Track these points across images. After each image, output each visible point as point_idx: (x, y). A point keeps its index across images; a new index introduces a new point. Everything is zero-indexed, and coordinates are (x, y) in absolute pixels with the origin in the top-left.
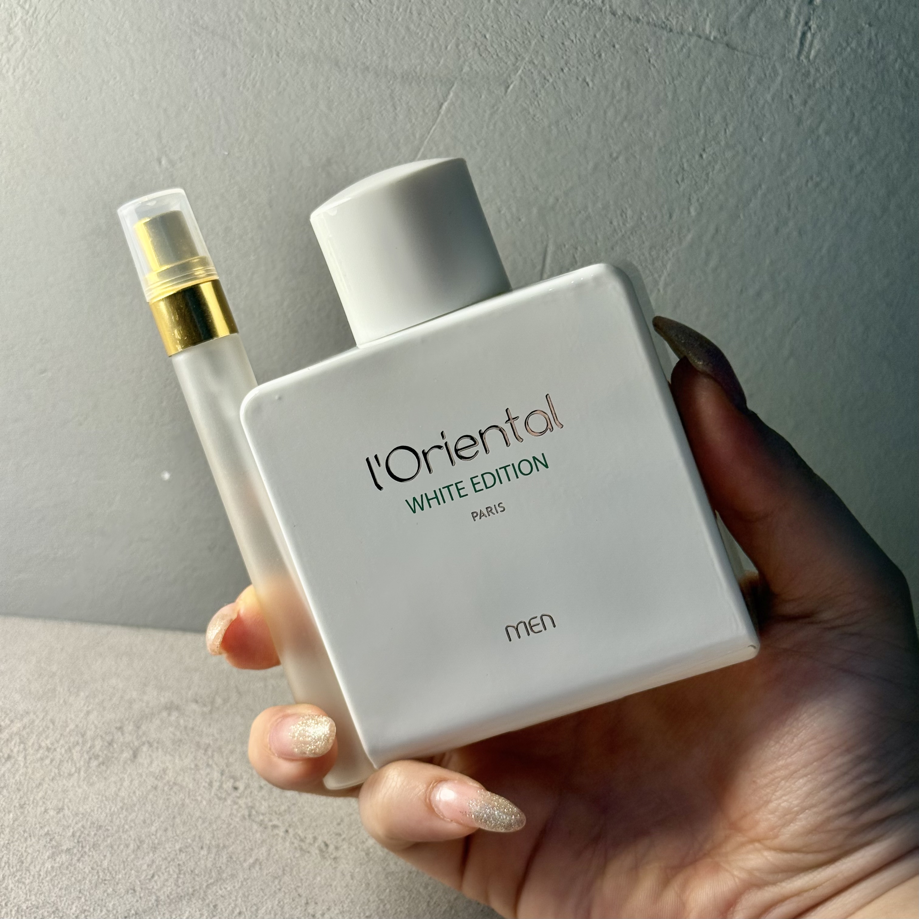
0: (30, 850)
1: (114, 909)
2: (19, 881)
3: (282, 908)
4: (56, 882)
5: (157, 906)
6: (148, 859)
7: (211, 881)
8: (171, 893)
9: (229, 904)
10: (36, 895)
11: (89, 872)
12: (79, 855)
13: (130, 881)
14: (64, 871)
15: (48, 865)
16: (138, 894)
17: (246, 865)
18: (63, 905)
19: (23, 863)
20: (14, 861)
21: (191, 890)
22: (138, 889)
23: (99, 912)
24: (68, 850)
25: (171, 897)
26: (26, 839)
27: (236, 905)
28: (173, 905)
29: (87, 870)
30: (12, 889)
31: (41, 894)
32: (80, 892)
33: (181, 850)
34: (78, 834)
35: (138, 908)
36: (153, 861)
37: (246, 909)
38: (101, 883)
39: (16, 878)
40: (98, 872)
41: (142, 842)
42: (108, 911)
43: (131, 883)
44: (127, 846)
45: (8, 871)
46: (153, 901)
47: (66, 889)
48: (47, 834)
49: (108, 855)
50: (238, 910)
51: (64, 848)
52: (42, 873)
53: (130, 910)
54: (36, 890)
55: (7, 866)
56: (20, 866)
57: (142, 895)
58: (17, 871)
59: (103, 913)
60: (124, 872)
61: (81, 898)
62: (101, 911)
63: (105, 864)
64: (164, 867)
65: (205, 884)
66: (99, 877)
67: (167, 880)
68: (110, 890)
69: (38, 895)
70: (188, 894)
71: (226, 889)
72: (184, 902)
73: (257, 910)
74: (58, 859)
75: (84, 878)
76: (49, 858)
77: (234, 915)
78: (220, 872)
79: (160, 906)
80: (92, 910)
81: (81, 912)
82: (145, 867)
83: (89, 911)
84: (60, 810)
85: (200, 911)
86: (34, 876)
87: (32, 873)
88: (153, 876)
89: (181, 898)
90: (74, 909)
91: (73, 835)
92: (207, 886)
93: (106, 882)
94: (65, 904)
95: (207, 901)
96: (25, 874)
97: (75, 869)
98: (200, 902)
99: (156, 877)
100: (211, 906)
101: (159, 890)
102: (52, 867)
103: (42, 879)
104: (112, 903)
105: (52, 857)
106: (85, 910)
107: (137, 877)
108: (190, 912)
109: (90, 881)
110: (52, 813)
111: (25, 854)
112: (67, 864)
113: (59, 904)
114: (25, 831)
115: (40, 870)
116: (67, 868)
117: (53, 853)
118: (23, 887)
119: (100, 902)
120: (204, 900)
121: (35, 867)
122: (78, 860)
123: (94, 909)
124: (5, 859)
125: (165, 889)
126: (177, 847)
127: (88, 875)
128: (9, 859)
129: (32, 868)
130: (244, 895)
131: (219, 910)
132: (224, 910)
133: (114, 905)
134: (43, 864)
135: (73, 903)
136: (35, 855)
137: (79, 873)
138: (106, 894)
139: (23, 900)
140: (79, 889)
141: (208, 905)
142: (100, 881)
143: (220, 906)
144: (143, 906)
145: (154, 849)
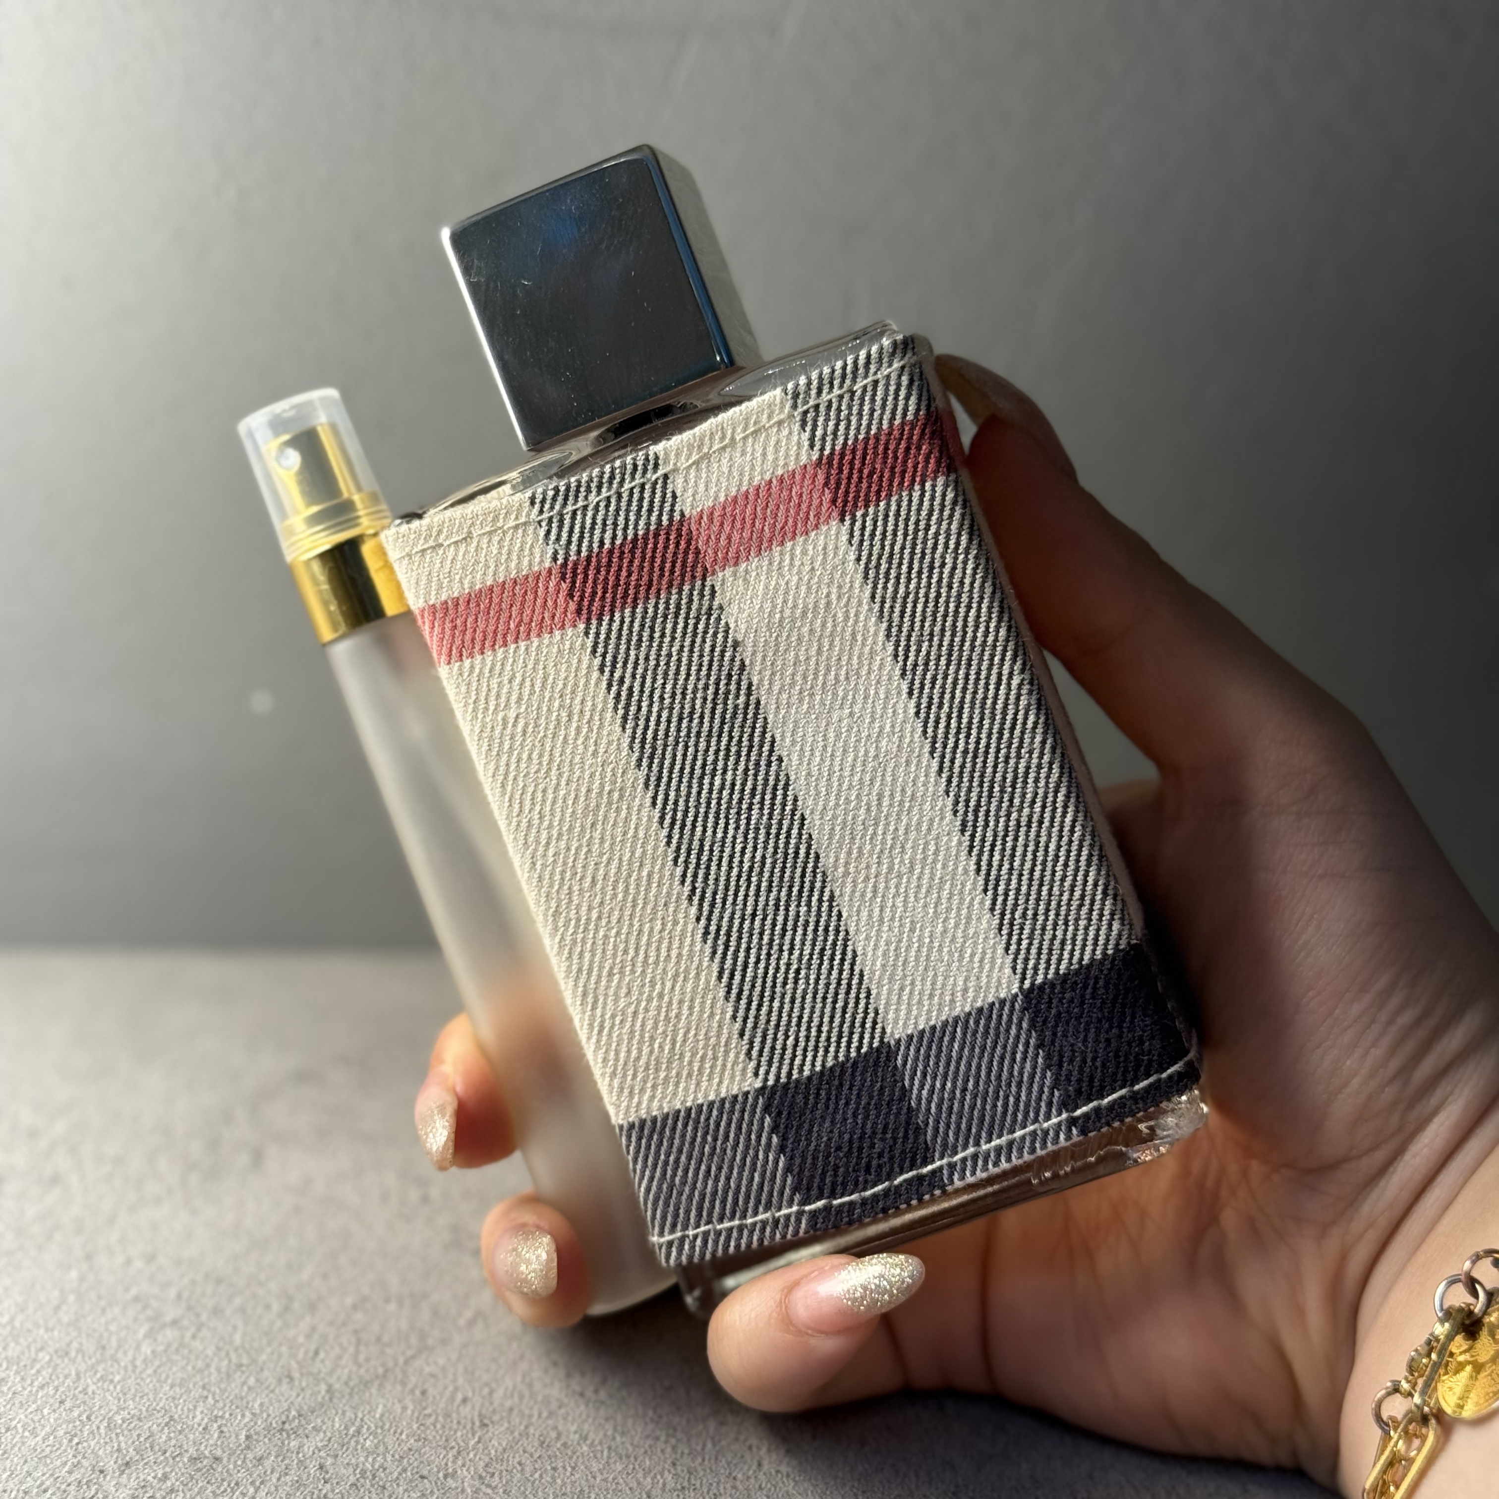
0: (113, 1328)
1: (262, 1412)
2: (102, 1378)
3: (530, 1385)
4: (163, 1376)
5: (331, 1400)
6: (304, 1325)
7: (410, 1353)
8: (350, 1377)
9: (445, 1388)
10: (133, 1400)
11: (215, 1354)
12: (193, 1329)
13: (281, 1364)
14: (174, 1357)
15: (146, 1349)
16: (297, 1383)
17: (462, 1322)
18: (180, 1412)
19: (104, 1348)
20: (90, 1346)
21: (380, 1371)
22: (296, 1375)
23: (239, 1417)
24: (174, 1322)
25: (352, 1384)
26: (104, 1310)
27: (456, 1389)
28: (356, 1398)
29: (210, 1352)
30: (94, 1393)
31: (142, 1397)
32: (204, 1387)
33: (355, 1307)
34: (185, 1295)
35: (300, 1405)
36: (313, 1329)
37: (474, 1393)
38: (235, 1372)
39: (99, 1375)
40: (227, 1354)
41: (291, 1299)
42: (254, 1414)
43: (283, 1367)
44: (268, 1307)
45: (83, 1364)
46: (323, 1392)
47: (181, 1385)
48: (136, 1299)
49: (240, 1325)
50: (459, 1397)
51: (168, 1318)
52: (138, 1363)
53: (288, 1410)
54: (133, 1391)
55: (80, 1357)
56: (102, 1355)
57: (304, 1384)
58: (98, 1362)
59: (247, 1420)
60: (269, 1350)
61: (206, 1397)
62: (243, 1416)
63: (237, 1338)
64: (331, 1337)
65: (401, 1361)
66: (230, 1361)
67: (340, 1357)
68: (252, 1381)
69: (137, 1399)
70: (377, 1377)
71: (436, 1363)
72: (374, 1391)
73: (491, 1393)
74: (160, 1337)
75: (208, 1366)
76: (145, 1337)
77: (456, 1404)
78: (423, 1337)
79: (335, 1400)
80: (227, 1415)
81: (211, 1420)
82: (301, 1339)
83: (222, 1417)
84: (150, 1258)
85: (400, 1401)
86: (126, 1369)
87: (123, 1364)
88: (317, 1353)
89: (366, 1384)
90: (199, 1417)
91: (179, 1296)
92: (406, 1362)
93: (244, 1369)
94: (182, 1410)
95: (410, 1386)
96: (112, 1366)
97: (190, 1351)
98: (399, 1388)
99: (322, 1355)
100: (418, 1392)
101: (331, 1373)
102: (153, 1352)
103: (141, 1373)
104: (258, 1402)
105: (150, 1334)
106: (216, 1417)
107: (293, 1356)
108: (385, 1406)
109: (219, 1371)
110: (139, 1264)
111: (106, 1335)
112: (175, 1345)
113: (174, 1410)
114: (100, 1298)
115: (134, 1359)
116: (177, 1350)
117: (151, 1330)
118: (111, 1388)
119: (238, 1402)
120: (403, 1384)
121: (125, 1353)
122: (194, 1337)
123: (231, 1415)
124: (75, 1345)
125: (339, 1372)
126: (349, 1301)
127: (212, 1360)
128: (81, 1344)
129: (120, 1355)
130: (466, 1370)
131: (431, 1399)
132: (438, 1397)
133: (261, 1405)
134: (138, 1348)
135: (195, 1407)
136: (123, 1334)
137: (197, 1358)
138: (245, 1388)
139: (115, 1408)
140: (201, 1383)
141: (412, 1391)
142: (233, 1367)
143: (431, 1392)
144: (307, 1401)
145: (312, 1307)
